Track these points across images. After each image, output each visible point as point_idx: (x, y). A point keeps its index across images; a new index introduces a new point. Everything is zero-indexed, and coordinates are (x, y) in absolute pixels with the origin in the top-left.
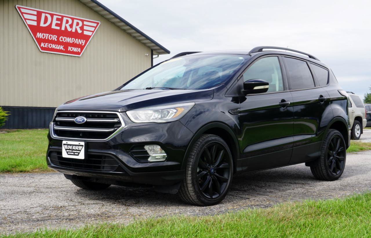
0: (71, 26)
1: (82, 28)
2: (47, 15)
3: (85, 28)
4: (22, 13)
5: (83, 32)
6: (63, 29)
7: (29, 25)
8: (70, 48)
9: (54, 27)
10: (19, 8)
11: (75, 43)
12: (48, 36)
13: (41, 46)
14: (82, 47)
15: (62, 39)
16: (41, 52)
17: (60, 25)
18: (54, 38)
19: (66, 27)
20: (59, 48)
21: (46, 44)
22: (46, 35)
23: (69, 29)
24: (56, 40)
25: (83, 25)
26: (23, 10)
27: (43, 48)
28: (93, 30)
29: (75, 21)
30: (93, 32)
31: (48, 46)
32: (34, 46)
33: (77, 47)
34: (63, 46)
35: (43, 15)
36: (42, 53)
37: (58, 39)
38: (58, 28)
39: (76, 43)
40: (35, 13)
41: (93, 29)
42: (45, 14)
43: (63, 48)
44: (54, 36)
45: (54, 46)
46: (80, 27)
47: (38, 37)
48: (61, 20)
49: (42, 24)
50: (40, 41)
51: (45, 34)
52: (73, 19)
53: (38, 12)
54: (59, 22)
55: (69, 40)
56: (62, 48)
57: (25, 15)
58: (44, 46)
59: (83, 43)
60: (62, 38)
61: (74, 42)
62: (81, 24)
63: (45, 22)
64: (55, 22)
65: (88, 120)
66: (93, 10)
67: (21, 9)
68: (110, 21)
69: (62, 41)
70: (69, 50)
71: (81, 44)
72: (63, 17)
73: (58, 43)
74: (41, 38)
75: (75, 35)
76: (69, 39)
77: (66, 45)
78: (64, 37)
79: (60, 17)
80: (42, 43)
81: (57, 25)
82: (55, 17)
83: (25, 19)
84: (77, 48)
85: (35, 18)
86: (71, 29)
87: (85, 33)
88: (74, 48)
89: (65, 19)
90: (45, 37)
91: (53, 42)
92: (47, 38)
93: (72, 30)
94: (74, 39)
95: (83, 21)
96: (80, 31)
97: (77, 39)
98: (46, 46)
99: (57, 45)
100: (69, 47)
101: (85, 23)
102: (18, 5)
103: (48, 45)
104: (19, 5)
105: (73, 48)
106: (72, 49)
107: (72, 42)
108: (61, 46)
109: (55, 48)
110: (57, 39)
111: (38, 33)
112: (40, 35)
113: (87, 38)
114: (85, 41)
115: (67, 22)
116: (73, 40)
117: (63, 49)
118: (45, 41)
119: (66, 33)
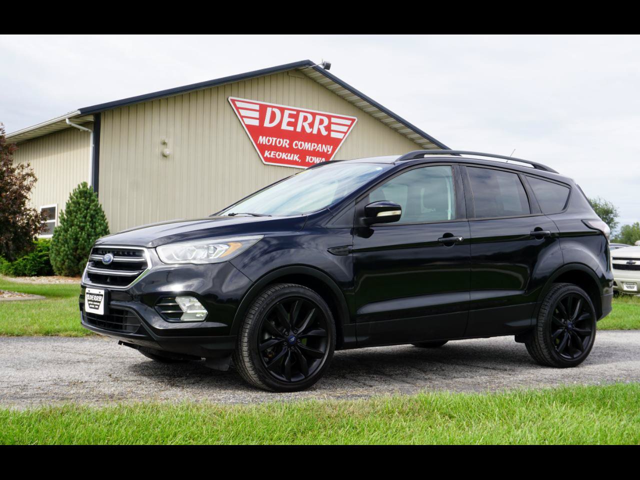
0: (311, 125)
1: (328, 128)
2: (274, 110)
3: (333, 127)
4: (238, 108)
5: (329, 134)
6: (299, 129)
7: (248, 126)
8: (308, 159)
9: (284, 127)
10: (233, 101)
11: (317, 150)
12: (276, 140)
13: (265, 156)
14: (327, 156)
15: (296, 145)
16: (264, 164)
17: (294, 124)
18: (285, 143)
19: (303, 127)
20: (291, 159)
21: (273, 152)
22: (273, 140)
23: (308, 130)
24: (287, 146)
25: (330, 123)
26: (239, 104)
27: (267, 159)
28: (345, 131)
29: (318, 118)
30: (345, 133)
31: (275, 156)
32: (254, 156)
33: (319, 157)
34: (298, 155)
35: (269, 111)
36: (266, 166)
37: (291, 144)
38: (291, 129)
39: (319, 150)
40: (257, 107)
41: (345, 129)
42: (271, 109)
43: (299, 158)
44: (285, 140)
45: (283, 156)
46: (325, 127)
47: (261, 143)
48: (296, 117)
49: (267, 124)
50: (263, 148)
51: (270, 138)
52: (314, 115)
53: (260, 105)
54: (293, 120)
55: (307, 146)
56: (296, 158)
58: (269, 156)
59: (329, 149)
60: (296, 143)
61: (314, 150)
62: (326, 122)
63: (272, 120)
64: (286, 119)
65: (114, 259)
66: (346, 100)
67: (236, 103)
68: (373, 117)
69: (297, 147)
70: (307, 161)
71: (325, 151)
72: (298, 112)
73: (291, 150)
74: (264, 143)
75: (318, 138)
76: (308, 144)
77: (303, 154)
78: (300, 142)
79: (295, 113)
80: (266, 151)
81: (289, 124)
82: (287, 113)
83: (242, 117)
84: (320, 159)
85: (257, 115)
86: (311, 129)
87: (333, 135)
88: (315, 158)
89: (302, 115)
90: (270, 143)
91: (282, 149)
92: (273, 144)
93: (312, 132)
94: (316, 145)
95: (329, 117)
96: (324, 133)
97: (320, 145)
98: (272, 156)
99: (289, 155)
100: (308, 157)
101: (333, 120)
102: (231, 96)
103: (276, 153)
104: (233, 96)
105: (313, 158)
106: (311, 160)
107: (312, 149)
108: (295, 155)
109: (286, 158)
110: (288, 144)
111: (261, 137)
112: (263, 140)
113: (335, 143)
114: (332, 147)
115: (305, 119)
116: (314, 146)
117: (298, 160)
118: (271, 148)
119: (304, 136)
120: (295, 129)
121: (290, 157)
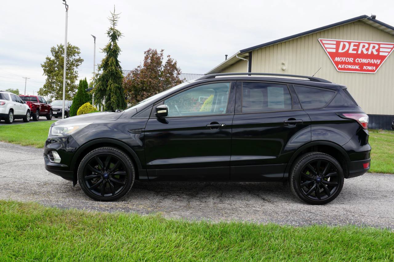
0: (367, 50)
1: (378, 51)
2: (345, 43)
3: (381, 50)
4: (323, 44)
5: (379, 53)
6: (359, 52)
7: (329, 53)
8: (365, 67)
9: (351, 51)
10: (321, 41)
11: (370, 63)
12: (345, 59)
13: (339, 67)
14: (377, 66)
15: (357, 61)
16: (338, 72)
18: (351, 60)
19: (362, 51)
20: (354, 68)
21: (343, 65)
22: (343, 59)
23: (365, 52)
24: (352, 62)
25: (379, 48)
26: (324, 42)
27: (339, 69)
28: (389, 51)
29: (372, 46)
30: (389, 52)
31: (345, 67)
32: (332, 68)
33: (372, 66)
34: (359, 66)
35: (342, 44)
36: (339, 72)
37: (354, 61)
38: (355, 52)
39: (371, 63)
40: (335, 43)
41: (389, 50)
42: (343, 43)
43: (359, 67)
44: (351, 59)
45: (350, 67)
46: (376, 50)
47: (336, 61)
48: (358, 46)
49: (340, 51)
50: (337, 63)
51: (342, 58)
52: (369, 44)
53: (337, 41)
54: (356, 48)
55: (365, 61)
56: (357, 67)
57: (326, 46)
58: (341, 67)
59: (378, 62)
60: (357, 60)
61: (369, 63)
62: (377, 47)
63: (343, 49)
64: (352, 47)
67: (323, 41)
69: (358, 62)
70: (364, 68)
71: (376, 63)
72: (360, 43)
73: (354, 63)
74: (338, 61)
76: (365, 59)
77: (361, 65)
78: (360, 59)
79: (357, 44)
80: (339, 65)
81: (354, 50)
82: (352, 44)
83: (326, 48)
84: (372, 67)
85: (334, 46)
86: (367, 52)
87: (381, 54)
88: (369, 67)
89: (361, 45)
91: (349, 63)
92: (344, 61)
93: (368, 53)
94: (370, 60)
95: (379, 45)
96: (375, 53)
97: (372, 60)
98: (343, 67)
99: (353, 66)
100: (364, 67)
101: (381, 46)
102: (320, 38)
103: (345, 66)
104: (321, 38)
105: (368, 67)
106: (367, 68)
107: (367, 62)
108: (357, 66)
109: (351, 68)
110: (353, 61)
111: (336, 58)
112: (337, 59)
113: (383, 58)
114: (380, 60)
115: (364, 46)
116: (369, 60)
117: (358, 68)
118: (342, 63)
119: (362, 56)
120: (357, 52)
121: (353, 67)
